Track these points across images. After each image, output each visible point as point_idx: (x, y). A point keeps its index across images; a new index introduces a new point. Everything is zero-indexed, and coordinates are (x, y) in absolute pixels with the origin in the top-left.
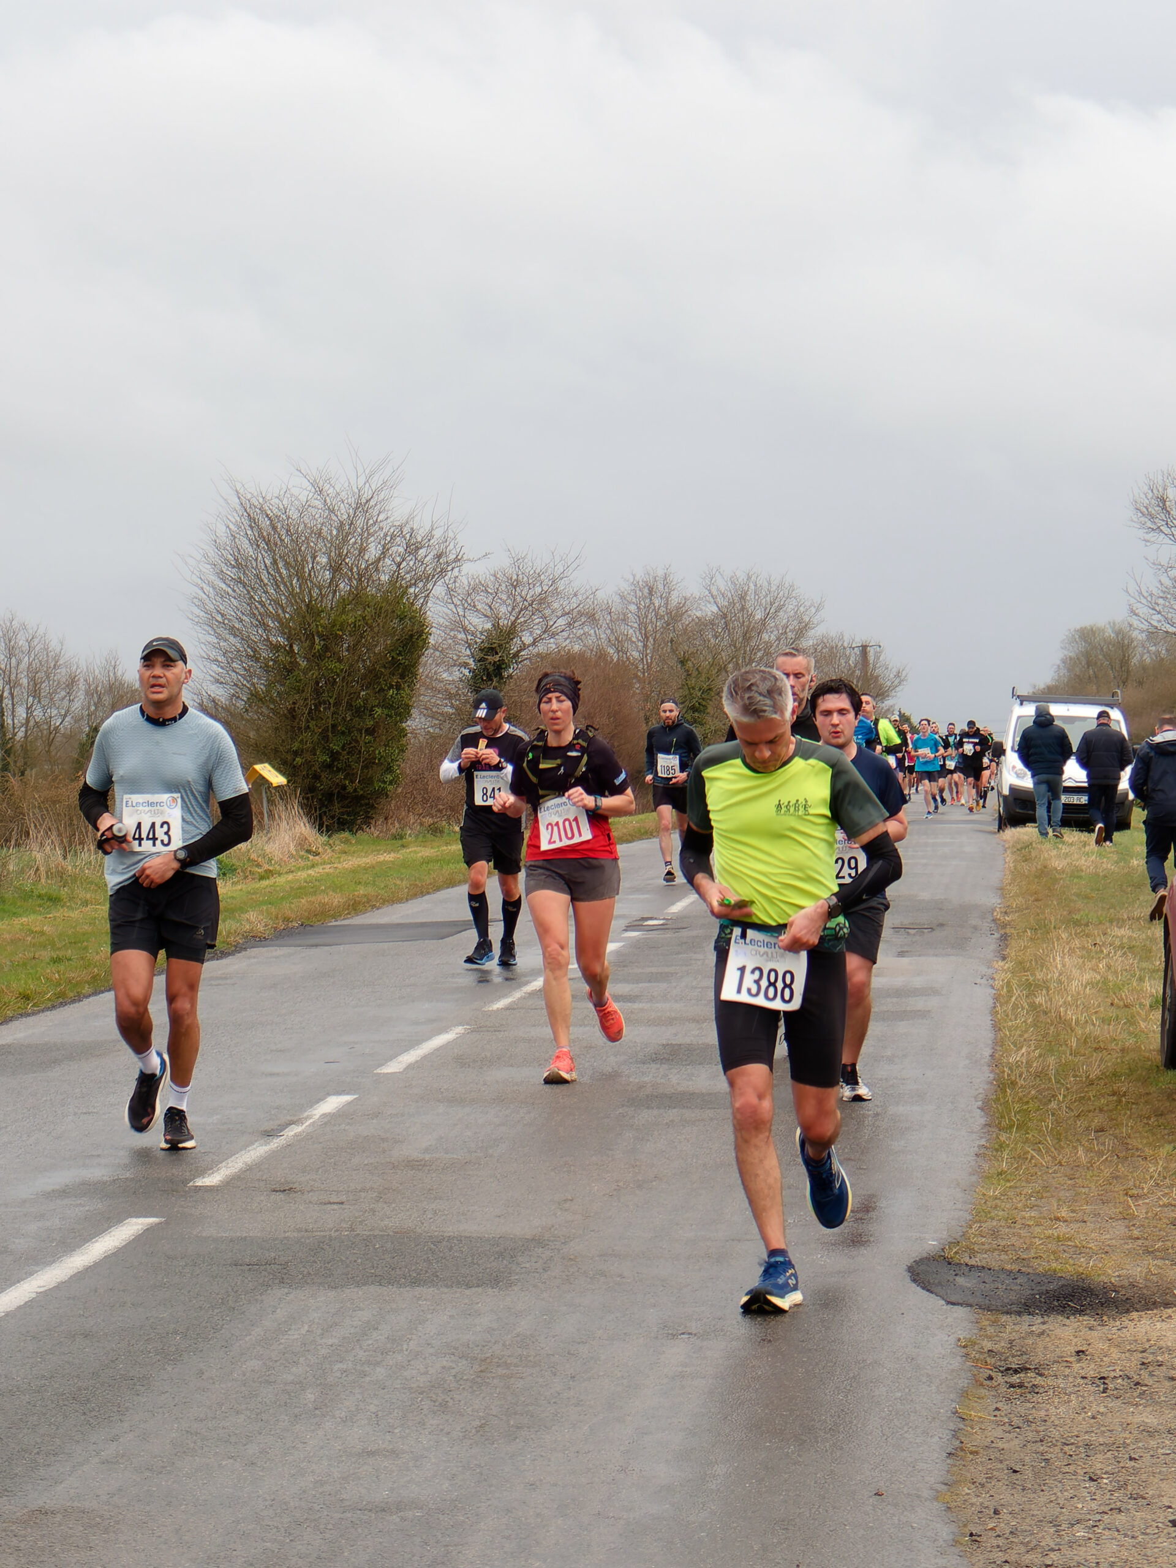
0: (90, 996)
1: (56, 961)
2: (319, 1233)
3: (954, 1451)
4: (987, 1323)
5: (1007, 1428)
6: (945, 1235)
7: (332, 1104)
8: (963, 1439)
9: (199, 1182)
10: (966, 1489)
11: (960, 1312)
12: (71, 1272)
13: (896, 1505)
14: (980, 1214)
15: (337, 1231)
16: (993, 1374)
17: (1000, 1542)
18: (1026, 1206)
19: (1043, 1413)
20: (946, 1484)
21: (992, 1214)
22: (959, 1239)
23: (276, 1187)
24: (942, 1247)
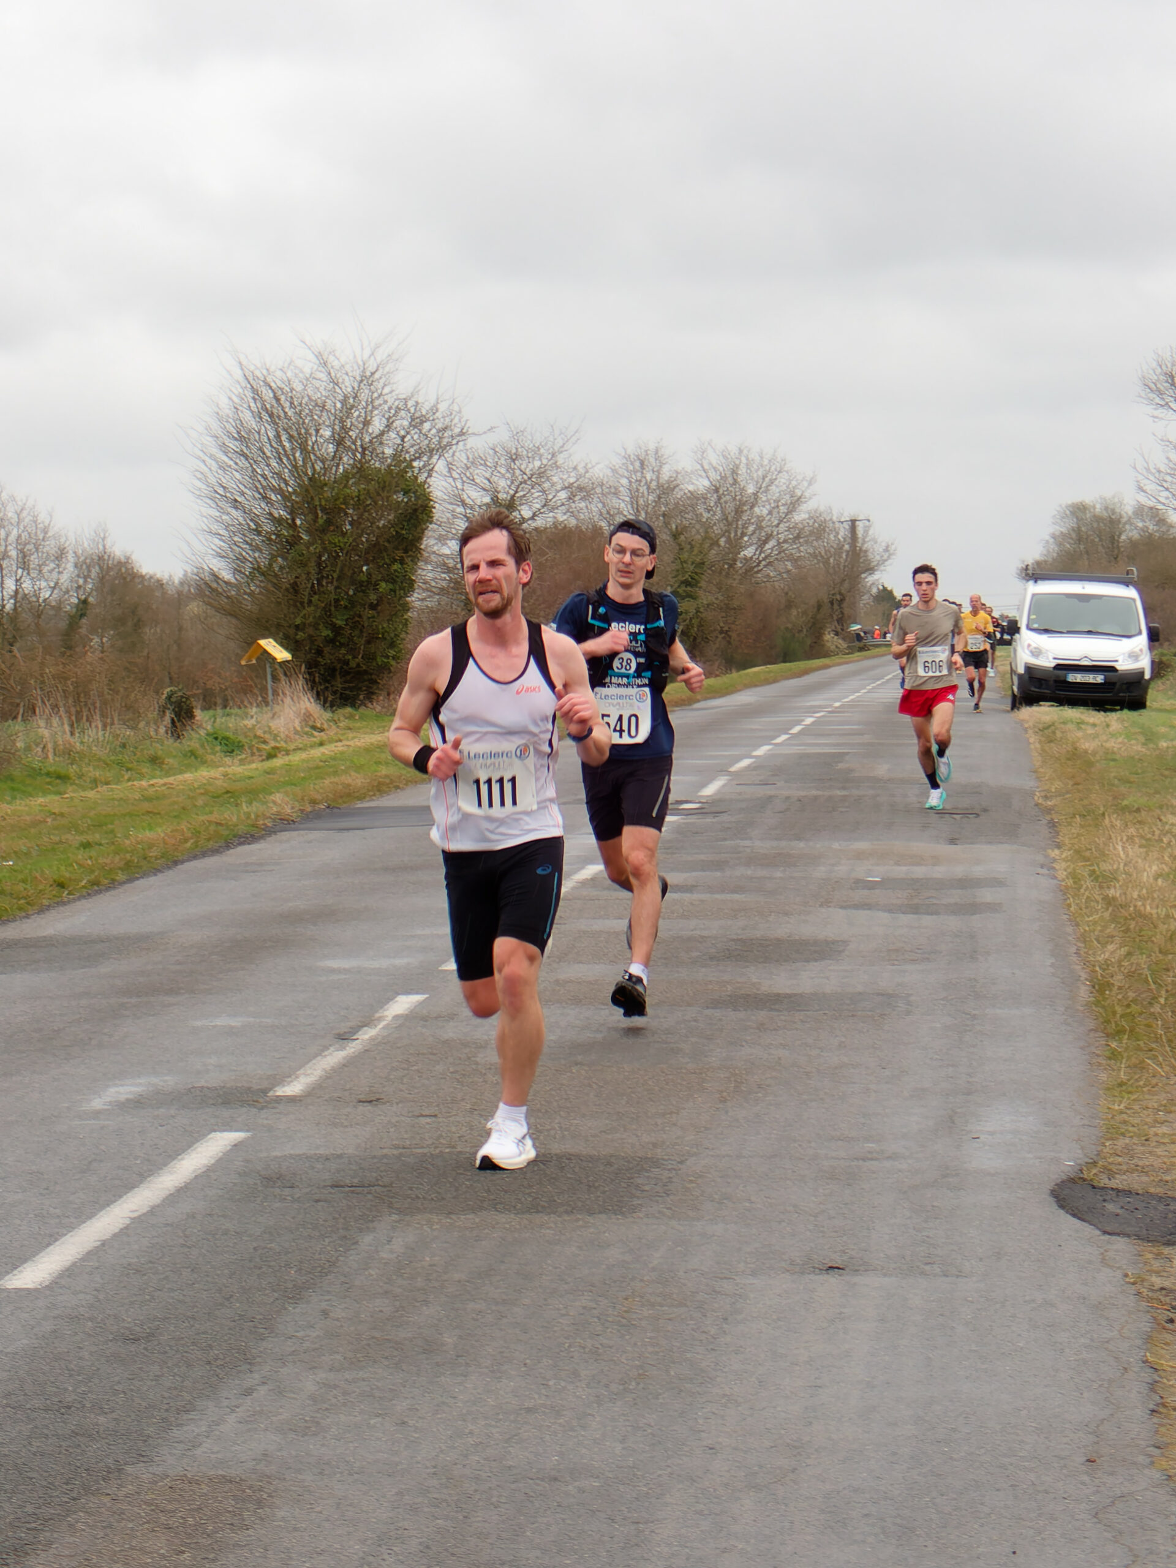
0: (124, 883)
1: (86, 845)
2: (418, 1151)
3: (1155, 1408)
4: (1150, 1256)
6: (1079, 1154)
7: (403, 1004)
8: (1161, 1393)
9: (280, 1091)
11: (1120, 1243)
12: (163, 1194)
13: (1113, 1474)
14: (1113, 1131)
15: (436, 1147)
16: (1172, 1316)
18: (1155, 1121)
20: (1159, 1447)
21: (1123, 1130)
22: (1095, 1158)
23: (362, 1097)
24: (1078, 1167)
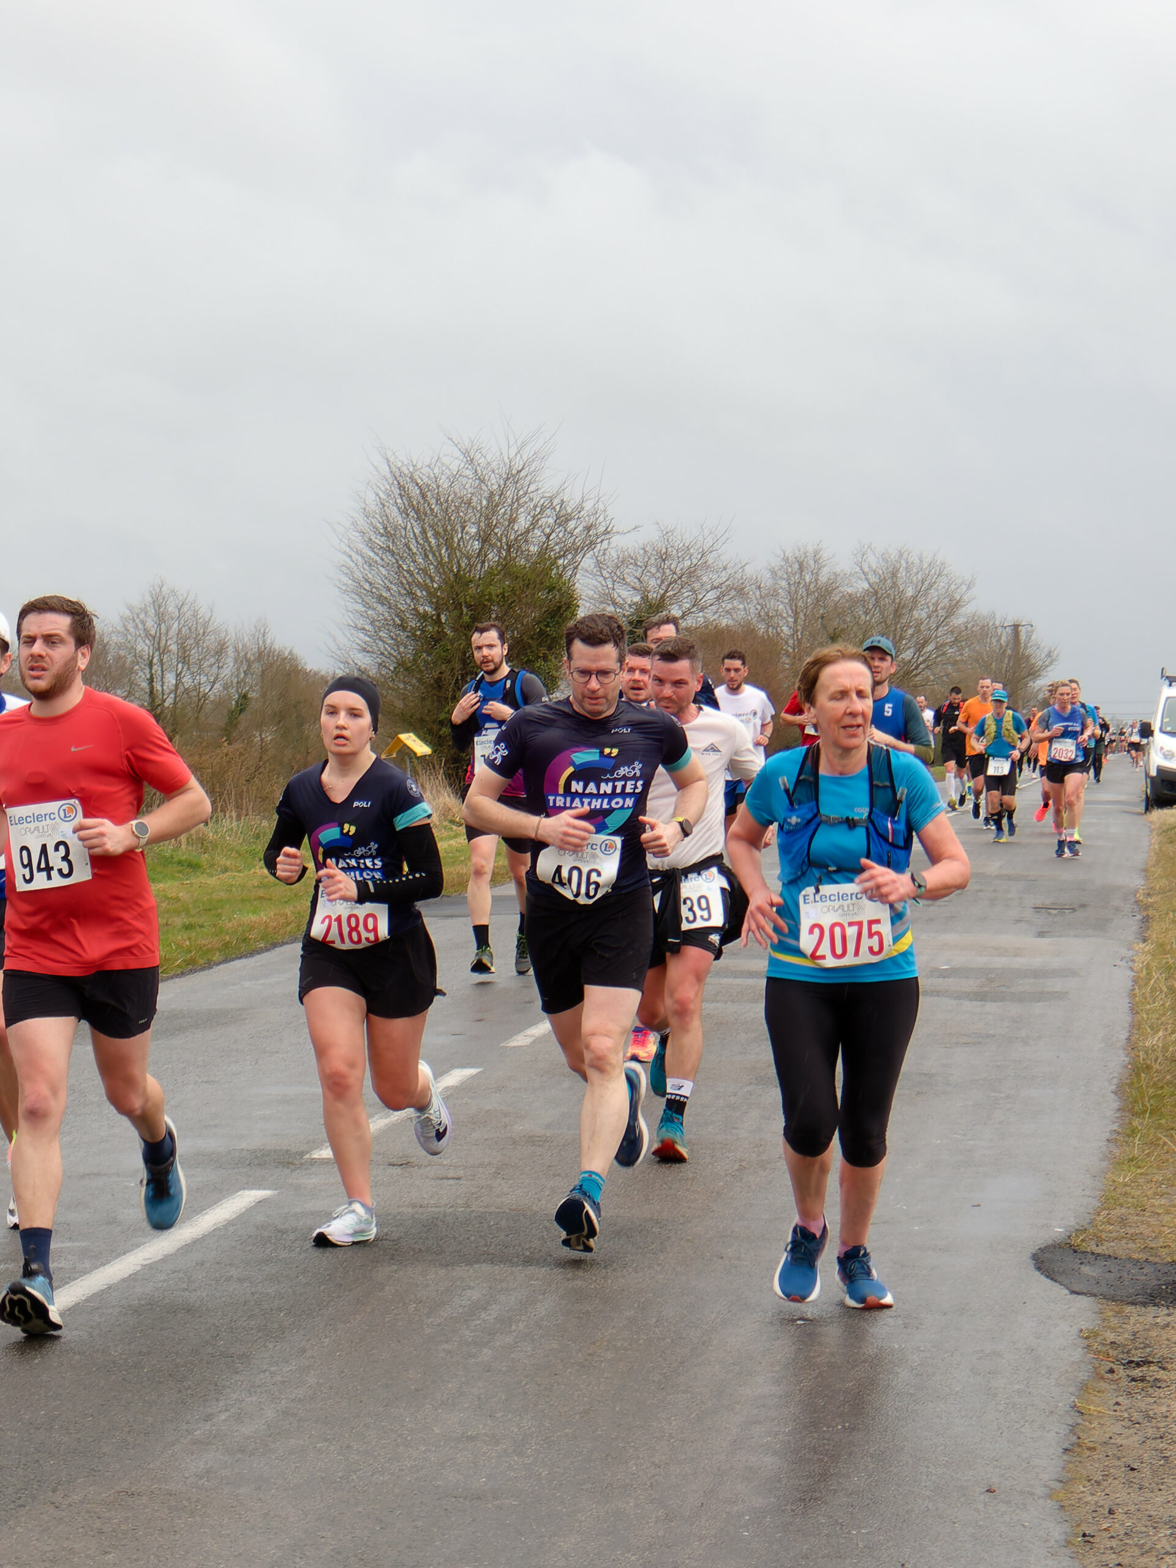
0: (220, 963)
1: (188, 927)
2: (433, 1209)
3: (1070, 1447)
4: (1111, 1313)
5: (1127, 1423)
6: (1072, 1222)
7: (456, 1077)
8: (1081, 1434)
9: (316, 1155)
10: (1081, 1486)
11: (1084, 1302)
12: (178, 1245)
13: (1008, 1503)
14: (1108, 1201)
15: (452, 1206)
16: (1114, 1367)
17: (1114, 1543)
18: (1155, 1194)
19: (1164, 1409)
20: (1061, 1481)
21: (1121, 1201)
22: (1086, 1226)
23: (395, 1160)
24: (1068, 1234)
